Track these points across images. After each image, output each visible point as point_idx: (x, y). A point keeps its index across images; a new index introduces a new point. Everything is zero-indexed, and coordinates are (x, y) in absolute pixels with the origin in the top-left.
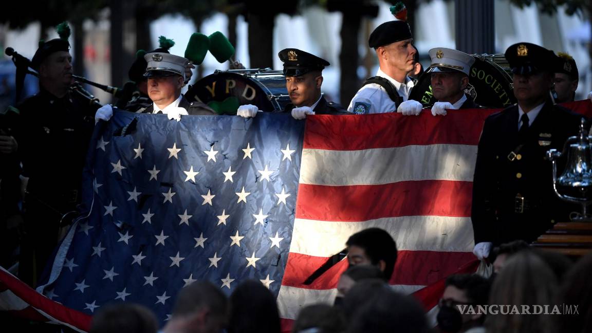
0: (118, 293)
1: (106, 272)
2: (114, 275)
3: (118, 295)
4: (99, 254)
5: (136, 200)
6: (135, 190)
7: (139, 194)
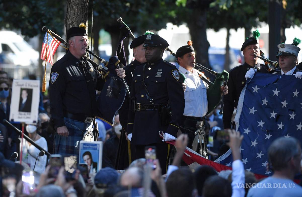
0: (263, 163)
1: (258, 154)
2: (261, 155)
3: (262, 164)
4: (255, 146)
5: (274, 117)
6: (274, 112)
7: (276, 114)
